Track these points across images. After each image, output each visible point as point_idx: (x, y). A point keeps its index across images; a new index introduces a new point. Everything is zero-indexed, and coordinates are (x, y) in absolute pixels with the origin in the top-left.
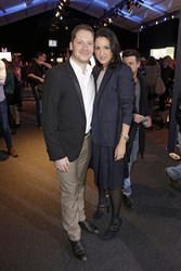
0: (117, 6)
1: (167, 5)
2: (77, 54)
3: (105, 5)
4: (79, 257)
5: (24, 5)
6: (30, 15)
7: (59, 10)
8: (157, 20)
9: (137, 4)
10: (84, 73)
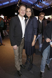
0: (35, 3)
2: (21, 13)
3: (32, 3)
4: (20, 75)
5: (8, 2)
7: (18, 4)
8: (47, 7)
9: (41, 2)
10: (22, 19)
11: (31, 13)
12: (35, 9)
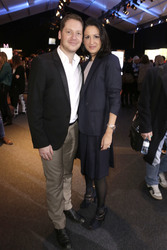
0: (114, 8)
1: (161, 9)
3: (104, 7)
5: (27, 5)
6: (32, 14)
7: (59, 10)
8: (152, 22)
9: (133, 6)
10: (71, 62)
11: (101, 40)
12: (116, 26)
